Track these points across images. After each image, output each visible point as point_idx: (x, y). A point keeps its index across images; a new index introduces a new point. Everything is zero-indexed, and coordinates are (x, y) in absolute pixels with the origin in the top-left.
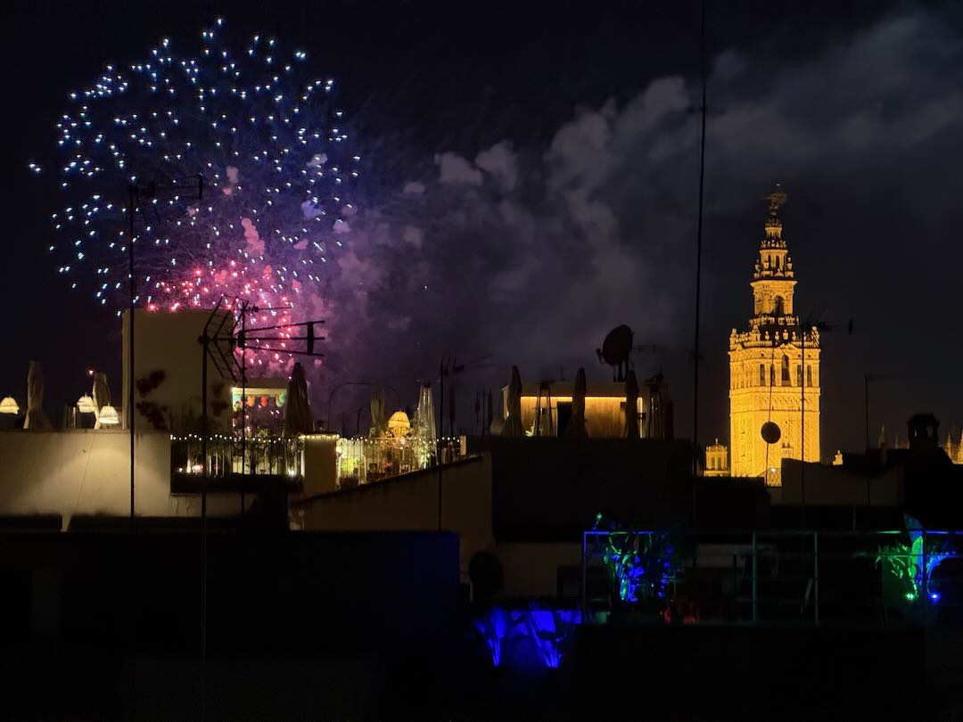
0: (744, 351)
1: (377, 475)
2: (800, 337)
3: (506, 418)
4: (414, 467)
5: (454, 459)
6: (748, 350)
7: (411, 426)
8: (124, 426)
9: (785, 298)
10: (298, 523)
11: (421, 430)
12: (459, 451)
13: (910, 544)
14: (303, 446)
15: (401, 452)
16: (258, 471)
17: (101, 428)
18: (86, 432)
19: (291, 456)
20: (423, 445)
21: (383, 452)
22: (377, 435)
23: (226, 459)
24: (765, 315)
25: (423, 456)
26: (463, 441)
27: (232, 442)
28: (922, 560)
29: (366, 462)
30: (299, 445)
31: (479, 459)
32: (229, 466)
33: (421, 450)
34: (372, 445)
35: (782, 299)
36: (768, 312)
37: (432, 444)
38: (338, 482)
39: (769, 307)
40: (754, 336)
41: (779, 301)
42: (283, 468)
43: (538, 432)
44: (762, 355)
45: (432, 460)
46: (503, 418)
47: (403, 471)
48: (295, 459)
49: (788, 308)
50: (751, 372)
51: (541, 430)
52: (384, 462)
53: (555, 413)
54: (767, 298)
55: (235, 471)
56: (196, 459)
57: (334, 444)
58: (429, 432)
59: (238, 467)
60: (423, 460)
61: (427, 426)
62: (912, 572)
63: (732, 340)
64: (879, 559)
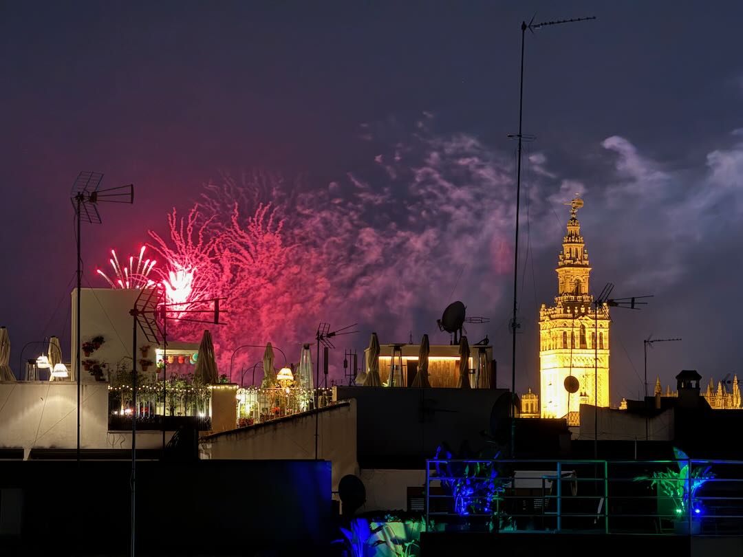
0: (551, 322)
1: (267, 416)
2: (594, 310)
3: (367, 373)
4: (296, 411)
5: (327, 405)
6: (554, 321)
7: (295, 379)
8: (73, 379)
9: (582, 281)
10: (206, 453)
11: (302, 382)
12: (331, 398)
13: (678, 471)
14: (211, 394)
15: (286, 398)
16: (176, 414)
17: (55, 380)
18: (42, 383)
19: (201, 402)
20: (304, 394)
21: (273, 399)
22: (268, 386)
23: (151, 404)
24: (566, 294)
25: (303, 402)
26: (334, 391)
27: (155, 392)
28: (688, 483)
29: (260, 407)
30: (208, 393)
31: (347, 405)
32: (153, 409)
33: (302, 397)
34: (264, 394)
35: (580, 282)
36: (569, 292)
37: (310, 393)
38: (238, 422)
39: (570, 288)
40: (559, 311)
41: (578, 283)
42: (195, 411)
43: (392, 384)
44: (565, 325)
45: (311, 404)
46: (365, 374)
47: (288, 414)
48: (205, 403)
49: (585, 288)
50: (556, 338)
51: (395, 382)
52: (273, 407)
53: (405, 369)
54: (569, 280)
55: (158, 413)
56: (128, 404)
57: (234, 392)
58: (308, 384)
59: (160, 411)
60: (303, 405)
61: (307, 378)
62: (680, 493)
63: (542, 313)
64: (655, 482)
